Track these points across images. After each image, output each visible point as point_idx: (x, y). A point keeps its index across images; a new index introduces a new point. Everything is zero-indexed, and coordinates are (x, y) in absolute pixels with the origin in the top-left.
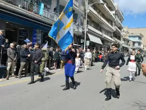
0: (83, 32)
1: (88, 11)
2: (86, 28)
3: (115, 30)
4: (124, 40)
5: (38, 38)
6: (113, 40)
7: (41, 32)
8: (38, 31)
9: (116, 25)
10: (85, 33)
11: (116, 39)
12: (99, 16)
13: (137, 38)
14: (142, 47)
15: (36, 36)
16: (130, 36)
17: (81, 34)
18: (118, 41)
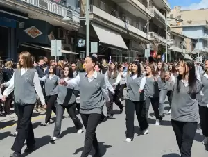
2: (87, 12)
3: (153, 15)
4: (174, 36)
6: (149, 37)
9: (153, 4)
10: (87, 24)
16: (184, 28)
17: (77, 27)
18: (161, 39)
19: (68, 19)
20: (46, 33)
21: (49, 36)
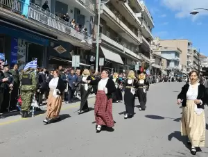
0: (94, 45)
1: (102, 12)
2: (98, 38)
3: (141, 42)
4: (155, 57)
5: (20, 53)
6: (138, 57)
7: (26, 43)
8: (19, 41)
9: (142, 35)
10: (97, 45)
11: (143, 56)
12: (118, 20)
13: (173, 55)
14: (180, 67)
16: (162, 52)
17: (90, 48)
18: (146, 58)
19: (84, 41)
20: (69, 51)
21: (71, 53)
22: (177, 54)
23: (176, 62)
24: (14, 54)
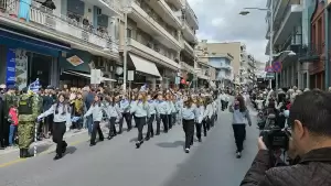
0: (121, 54)
1: (130, 10)
3: (183, 48)
5: (20, 68)
7: (27, 54)
8: (18, 52)
10: (125, 55)
11: (186, 65)
12: (151, 20)
13: (223, 62)
14: (231, 78)
15: (13, 65)
16: (210, 59)
20: (87, 62)
21: (90, 65)
22: (228, 61)
23: (227, 71)
24: (11, 69)
